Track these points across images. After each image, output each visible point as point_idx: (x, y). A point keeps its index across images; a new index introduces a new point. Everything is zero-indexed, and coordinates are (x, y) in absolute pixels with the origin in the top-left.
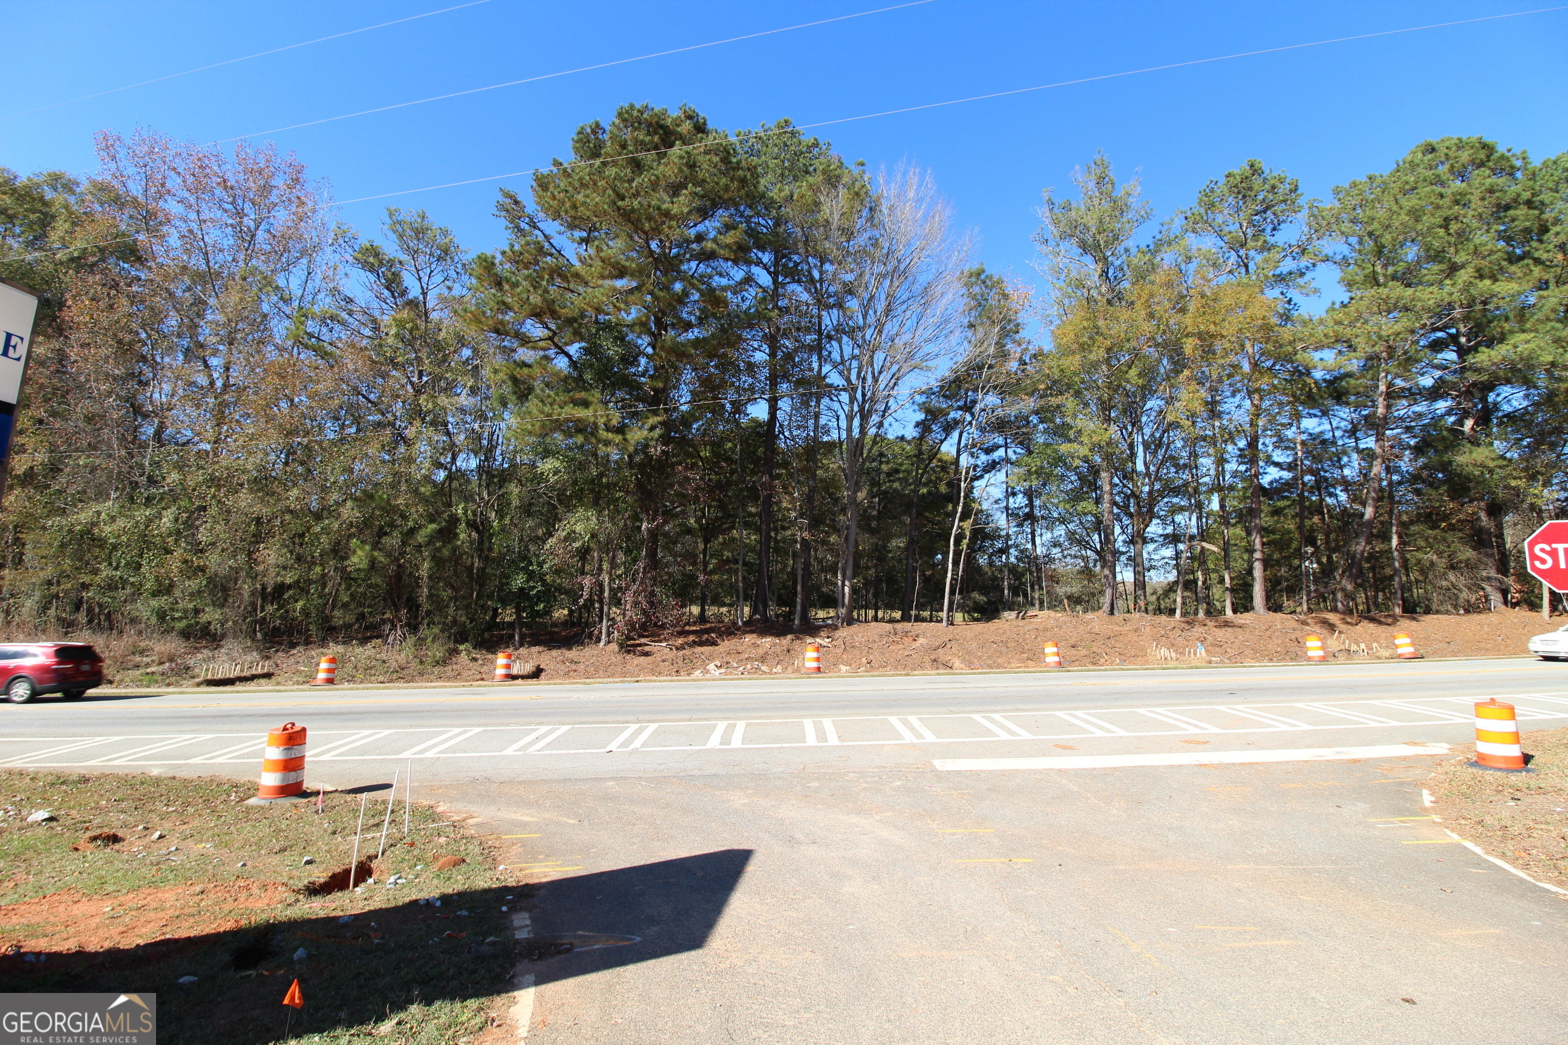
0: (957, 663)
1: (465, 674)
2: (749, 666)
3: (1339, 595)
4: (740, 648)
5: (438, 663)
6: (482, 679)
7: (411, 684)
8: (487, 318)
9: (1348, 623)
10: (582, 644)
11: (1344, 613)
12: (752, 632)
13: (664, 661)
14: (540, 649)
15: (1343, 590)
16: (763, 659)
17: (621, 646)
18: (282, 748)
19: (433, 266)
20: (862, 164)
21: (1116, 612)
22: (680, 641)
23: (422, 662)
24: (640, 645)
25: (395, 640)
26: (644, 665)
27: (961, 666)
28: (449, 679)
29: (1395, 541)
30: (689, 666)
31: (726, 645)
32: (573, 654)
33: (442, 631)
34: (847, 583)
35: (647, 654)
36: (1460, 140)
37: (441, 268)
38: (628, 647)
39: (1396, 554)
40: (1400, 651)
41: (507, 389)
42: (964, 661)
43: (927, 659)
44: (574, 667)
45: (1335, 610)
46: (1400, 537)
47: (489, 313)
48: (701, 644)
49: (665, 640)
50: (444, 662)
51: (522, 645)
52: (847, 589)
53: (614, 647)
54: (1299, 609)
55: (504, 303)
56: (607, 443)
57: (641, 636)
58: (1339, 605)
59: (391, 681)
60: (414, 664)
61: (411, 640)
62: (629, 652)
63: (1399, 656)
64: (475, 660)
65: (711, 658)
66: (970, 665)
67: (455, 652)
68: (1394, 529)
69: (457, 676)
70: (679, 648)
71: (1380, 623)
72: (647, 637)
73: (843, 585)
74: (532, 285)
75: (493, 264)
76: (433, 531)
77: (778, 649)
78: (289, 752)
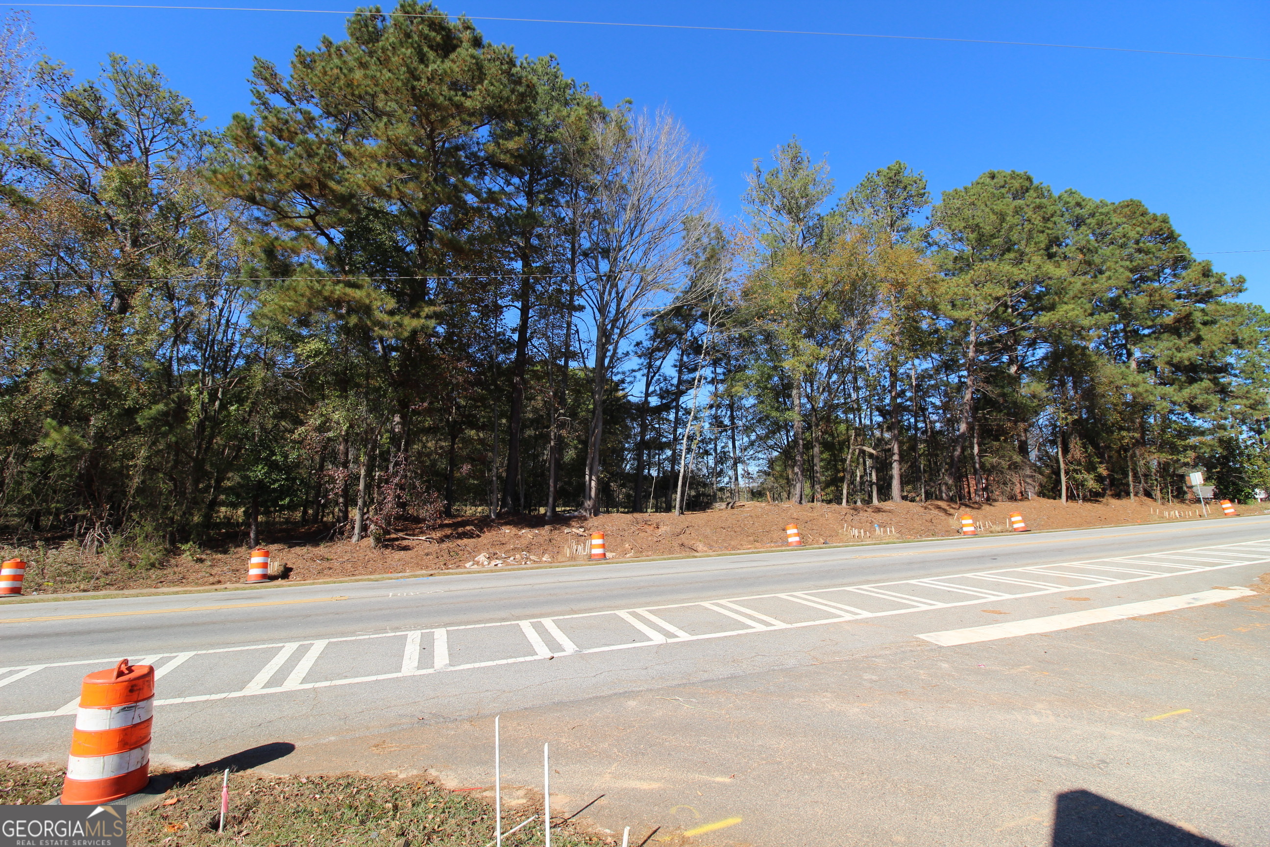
0: (700, 546)
1: (192, 577)
2: (518, 556)
3: (944, 488)
4: (504, 540)
5: (153, 565)
6: (219, 582)
7: (126, 592)
8: (245, 182)
9: (954, 508)
10: (331, 539)
11: (947, 501)
12: (506, 524)
13: (427, 554)
14: (280, 546)
15: (946, 484)
16: (528, 548)
17: (378, 540)
18: (116, 709)
19: (157, 131)
20: (630, 103)
21: (803, 502)
22: (438, 534)
23: (131, 566)
24: (397, 539)
25: (93, 540)
26: (408, 559)
27: (705, 549)
28: (173, 583)
29: (976, 450)
30: (455, 560)
31: (488, 536)
32: (322, 550)
33: (156, 529)
34: (593, 478)
35: (406, 548)
36: (1013, 172)
37: (165, 135)
38: (385, 542)
39: (977, 458)
40: (1015, 526)
41: (259, 264)
42: (705, 544)
43: (676, 544)
44: (326, 564)
45: (941, 499)
46: (979, 445)
47: (247, 177)
48: (461, 536)
49: (422, 533)
50: (162, 565)
51: (257, 543)
52: (593, 484)
53: (371, 541)
54: (918, 499)
55: (266, 169)
56: (383, 326)
57: (397, 531)
58: (944, 495)
59: (96, 588)
60: (122, 569)
61: (116, 540)
62: (386, 547)
63: (1015, 530)
64: (201, 561)
65: (477, 550)
66: (711, 547)
67: (174, 551)
68: (975, 440)
69: (182, 580)
70: (441, 540)
71: (973, 508)
72: (401, 531)
73: (590, 479)
74: (307, 152)
75: (252, 126)
76: (159, 412)
77: (541, 540)
78: (130, 714)
